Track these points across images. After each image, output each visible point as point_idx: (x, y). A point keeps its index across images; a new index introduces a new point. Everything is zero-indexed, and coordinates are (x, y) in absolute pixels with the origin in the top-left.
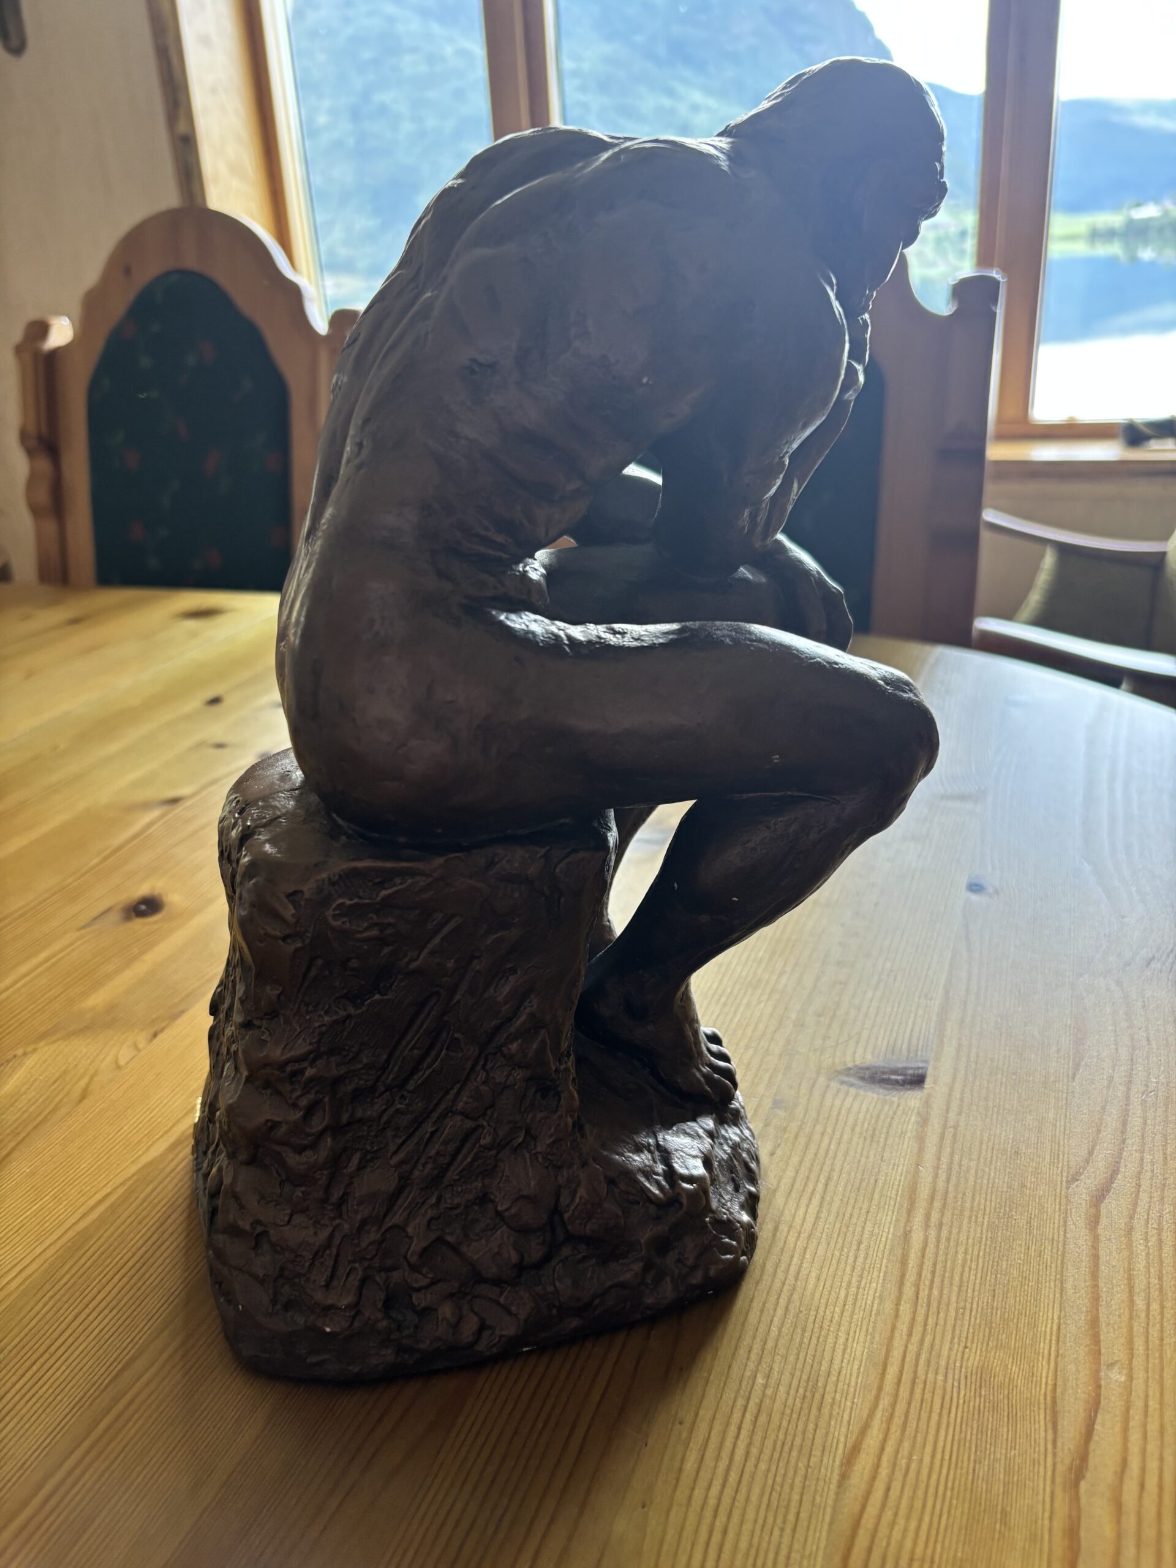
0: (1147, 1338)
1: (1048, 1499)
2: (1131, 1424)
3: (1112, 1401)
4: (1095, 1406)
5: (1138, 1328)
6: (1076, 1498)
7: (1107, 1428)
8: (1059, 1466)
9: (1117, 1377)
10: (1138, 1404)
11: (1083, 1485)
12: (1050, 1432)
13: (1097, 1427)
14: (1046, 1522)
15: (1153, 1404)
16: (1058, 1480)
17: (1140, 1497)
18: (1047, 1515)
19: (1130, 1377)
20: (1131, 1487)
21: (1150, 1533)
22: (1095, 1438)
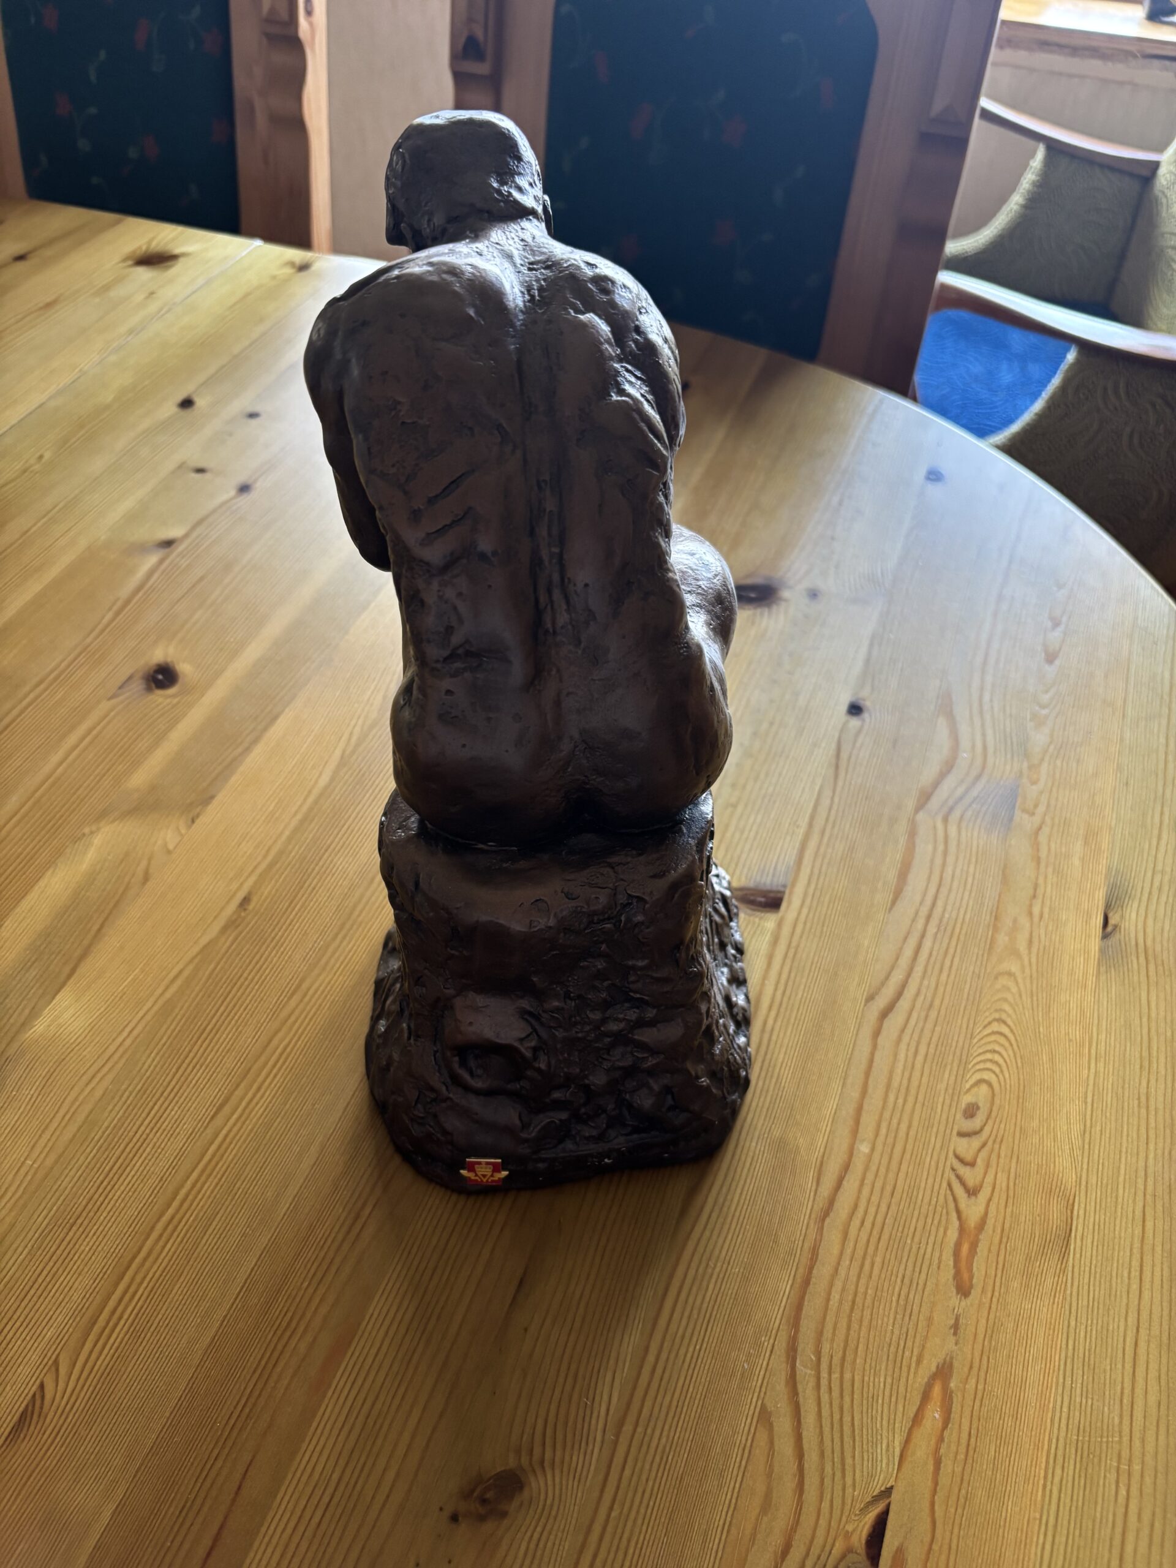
0: (890, 1123)
1: (804, 1228)
2: (866, 1181)
3: (858, 1165)
4: (846, 1167)
5: (887, 1115)
6: (821, 1229)
7: (850, 1185)
8: (815, 1206)
9: (864, 1148)
10: (874, 1168)
11: (828, 1221)
12: (814, 1184)
13: (845, 1183)
14: (800, 1243)
15: (883, 1170)
16: (813, 1216)
17: (860, 1230)
18: (802, 1238)
19: (873, 1149)
20: (856, 1222)
21: (860, 1252)
22: (841, 1190)
